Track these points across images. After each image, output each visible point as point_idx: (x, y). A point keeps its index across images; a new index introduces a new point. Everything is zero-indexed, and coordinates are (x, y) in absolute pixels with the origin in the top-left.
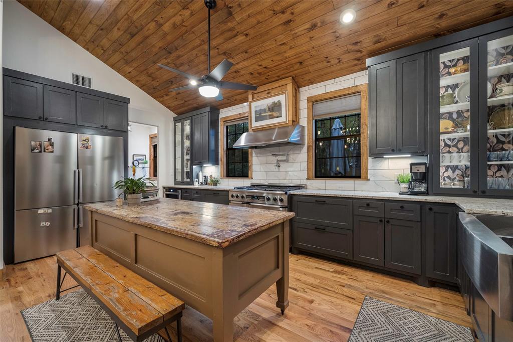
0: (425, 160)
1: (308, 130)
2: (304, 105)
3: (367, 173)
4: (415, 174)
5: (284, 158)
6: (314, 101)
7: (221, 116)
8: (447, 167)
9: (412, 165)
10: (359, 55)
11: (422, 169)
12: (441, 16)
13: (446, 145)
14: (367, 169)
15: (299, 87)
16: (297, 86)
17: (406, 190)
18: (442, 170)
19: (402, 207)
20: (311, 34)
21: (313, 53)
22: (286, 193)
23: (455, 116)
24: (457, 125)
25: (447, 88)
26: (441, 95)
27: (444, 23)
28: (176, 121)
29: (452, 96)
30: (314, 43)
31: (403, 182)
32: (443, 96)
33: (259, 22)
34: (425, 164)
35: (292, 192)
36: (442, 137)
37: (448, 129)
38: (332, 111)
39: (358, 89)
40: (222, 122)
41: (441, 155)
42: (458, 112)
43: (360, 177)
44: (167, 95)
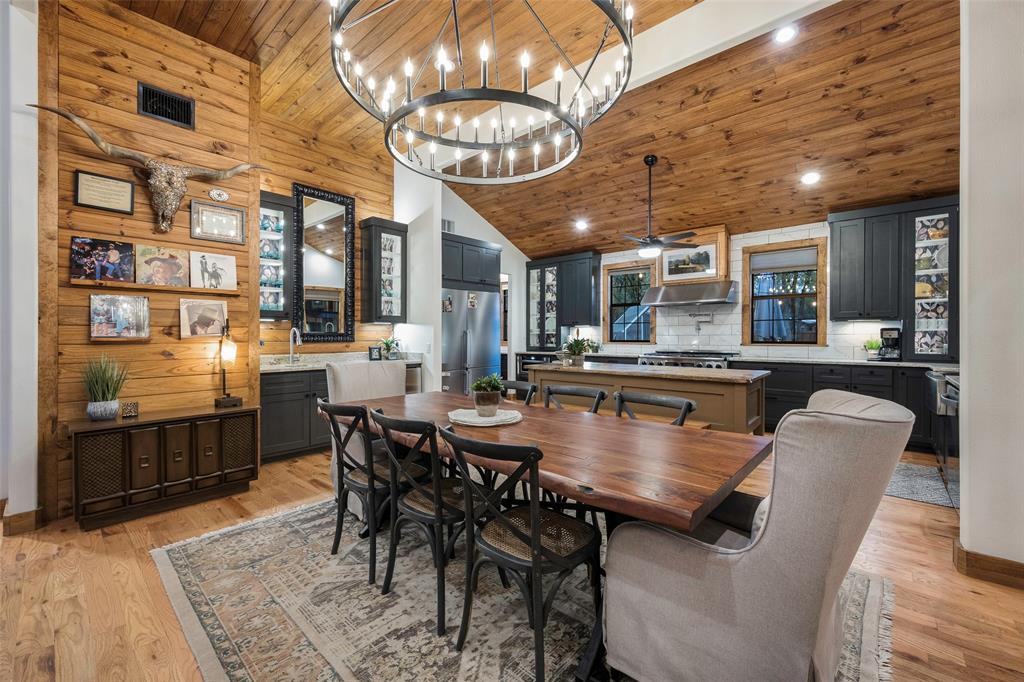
0: (899, 325)
1: (743, 286)
2: (737, 257)
3: (825, 338)
4: (886, 339)
5: (707, 319)
6: (750, 253)
7: (603, 263)
8: (925, 333)
9: (883, 330)
10: (818, 208)
11: (895, 335)
12: (917, 182)
13: (923, 309)
14: (825, 334)
15: (730, 235)
16: (729, 233)
17: (876, 357)
18: (918, 336)
19: (872, 373)
20: (763, 189)
21: (760, 204)
22: (725, 360)
23: (934, 279)
24: (936, 290)
25: (925, 249)
26: (917, 258)
27: (920, 188)
28: (529, 267)
29: (930, 260)
30: (763, 196)
31: (872, 348)
32: (919, 260)
33: (701, 177)
34: (898, 330)
35: (731, 359)
36: (917, 301)
37: (925, 292)
38: (777, 265)
39: (814, 243)
40: (606, 272)
41: (916, 320)
42: (937, 276)
43: (816, 343)
44: (531, 236)
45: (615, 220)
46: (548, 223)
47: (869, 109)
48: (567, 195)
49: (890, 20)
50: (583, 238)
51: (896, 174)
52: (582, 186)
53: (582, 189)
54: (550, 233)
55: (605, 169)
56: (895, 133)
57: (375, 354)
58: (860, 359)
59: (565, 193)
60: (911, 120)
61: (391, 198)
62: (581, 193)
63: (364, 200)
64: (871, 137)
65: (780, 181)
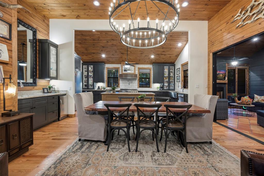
0: (162, 84)
1: (138, 75)
5: (131, 82)
6: (139, 69)
7: (106, 66)
9: (160, 85)
10: (152, 62)
11: (162, 86)
12: (165, 61)
13: (165, 82)
17: (159, 90)
18: (165, 86)
20: (145, 57)
21: (143, 59)
22: (138, 91)
24: (166, 79)
26: (164, 73)
27: (165, 62)
28: (84, 64)
31: (158, 88)
36: (164, 80)
40: (107, 69)
41: (164, 84)
43: (150, 87)
44: (86, 56)
45: (113, 56)
46: (94, 53)
47: (165, 47)
48: (103, 47)
49: (171, 35)
50: (102, 59)
51: (163, 59)
52: (108, 46)
53: (108, 47)
54: (93, 56)
55: (116, 44)
56: (166, 52)
57: (46, 91)
58: (156, 90)
59: (103, 46)
60: (168, 51)
61: (48, 33)
62: (107, 48)
63: (39, 31)
64: (163, 52)
65: (148, 56)
